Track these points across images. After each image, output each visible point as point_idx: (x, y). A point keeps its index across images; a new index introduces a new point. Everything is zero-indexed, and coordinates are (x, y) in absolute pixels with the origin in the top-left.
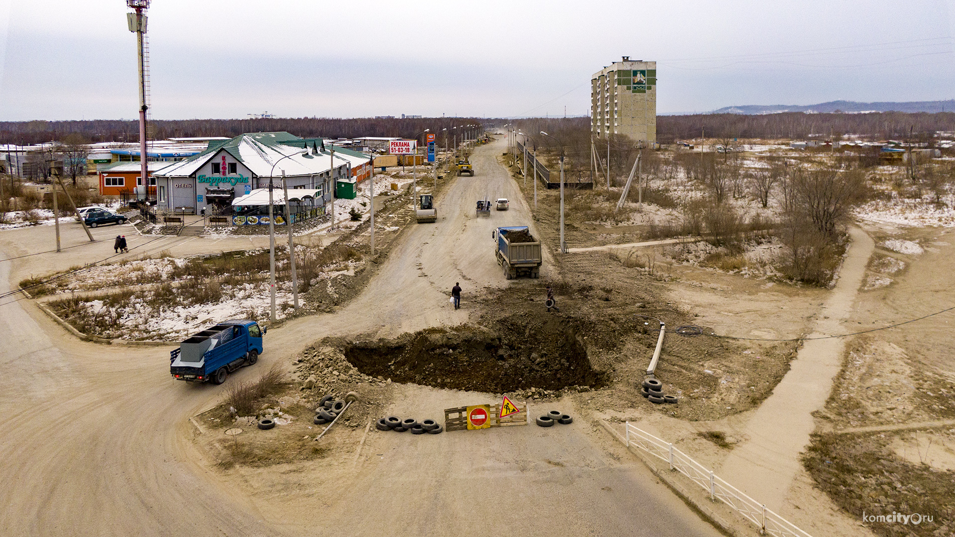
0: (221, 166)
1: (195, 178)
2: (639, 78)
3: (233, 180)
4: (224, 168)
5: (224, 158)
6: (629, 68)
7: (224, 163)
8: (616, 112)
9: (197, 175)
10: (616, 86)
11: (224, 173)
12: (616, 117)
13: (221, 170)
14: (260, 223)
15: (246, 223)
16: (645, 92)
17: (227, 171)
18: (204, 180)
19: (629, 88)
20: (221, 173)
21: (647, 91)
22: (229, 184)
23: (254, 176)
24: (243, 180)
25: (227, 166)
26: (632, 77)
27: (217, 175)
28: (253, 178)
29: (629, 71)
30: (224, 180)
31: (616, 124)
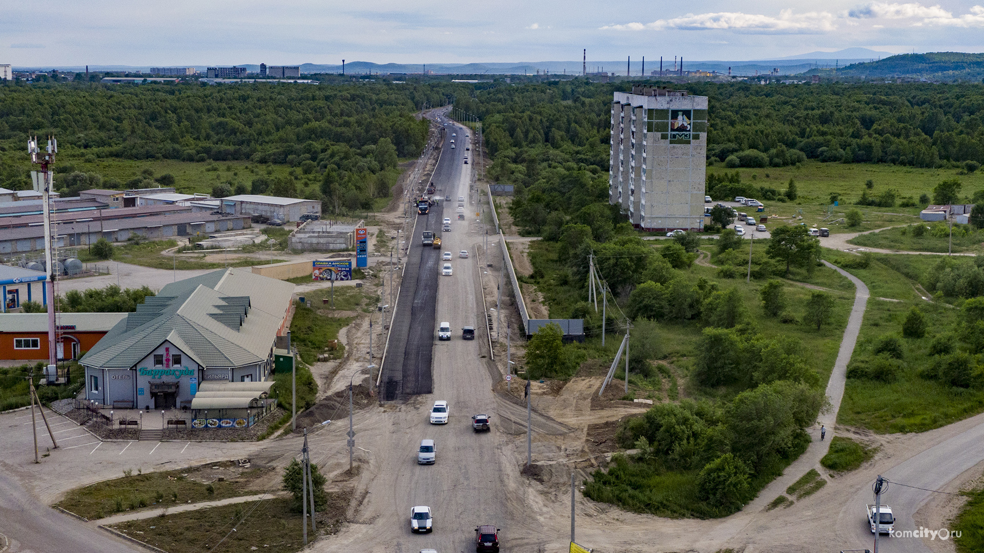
0: (164, 359)
1: (136, 370)
2: (681, 121)
3: (177, 373)
4: (168, 360)
5: (167, 349)
6: (665, 107)
7: (167, 354)
8: (645, 171)
9: (138, 367)
10: (645, 131)
11: (168, 366)
12: (644, 178)
13: (164, 362)
14: (220, 427)
15: (206, 426)
16: (689, 142)
17: (171, 362)
18: (145, 372)
19: (664, 137)
20: (165, 365)
21: (692, 141)
22: (173, 377)
23: (200, 368)
24: (189, 373)
25: (171, 358)
26: (670, 121)
27: (159, 366)
28: (199, 370)
29: (666, 111)
30: (168, 373)
31: (643, 190)
